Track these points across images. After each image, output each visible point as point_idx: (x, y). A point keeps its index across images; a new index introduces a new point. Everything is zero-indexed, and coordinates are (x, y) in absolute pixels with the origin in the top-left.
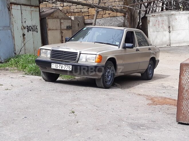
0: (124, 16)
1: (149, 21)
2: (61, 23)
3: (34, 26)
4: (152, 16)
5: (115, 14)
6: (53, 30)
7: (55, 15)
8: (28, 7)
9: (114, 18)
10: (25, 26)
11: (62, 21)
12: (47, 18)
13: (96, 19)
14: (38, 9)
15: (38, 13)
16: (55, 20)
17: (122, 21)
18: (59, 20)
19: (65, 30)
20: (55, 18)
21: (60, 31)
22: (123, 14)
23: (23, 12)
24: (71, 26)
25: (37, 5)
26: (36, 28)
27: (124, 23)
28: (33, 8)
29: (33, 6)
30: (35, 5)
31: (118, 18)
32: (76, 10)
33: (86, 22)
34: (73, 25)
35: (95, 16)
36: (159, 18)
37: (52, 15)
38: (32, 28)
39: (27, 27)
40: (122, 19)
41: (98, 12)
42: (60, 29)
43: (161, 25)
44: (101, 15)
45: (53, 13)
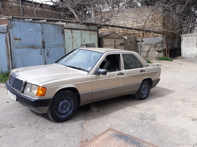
0: (163, 36)
1: (182, 40)
2: (115, 42)
3: (92, 44)
4: (185, 36)
5: (157, 35)
6: (108, 46)
7: (111, 36)
8: (87, 31)
9: (156, 38)
10: (84, 43)
11: (116, 40)
12: (103, 38)
13: (142, 38)
14: (96, 32)
15: (97, 35)
16: (111, 40)
17: (162, 40)
18: (113, 40)
19: (118, 46)
20: (111, 38)
21: (114, 46)
22: (162, 35)
23: (83, 35)
24: (124, 43)
25: (95, 30)
26: (94, 45)
27: (163, 41)
28: (92, 32)
29: (92, 30)
30: (94, 30)
31: (158, 37)
32: (131, 33)
33: (137, 40)
34: (126, 42)
35: (142, 36)
36: (190, 37)
37: (108, 36)
38: (90, 45)
39: (86, 45)
40: (161, 38)
41: (143, 34)
42: (114, 45)
43: (191, 42)
44: (147, 36)
45: (109, 35)
